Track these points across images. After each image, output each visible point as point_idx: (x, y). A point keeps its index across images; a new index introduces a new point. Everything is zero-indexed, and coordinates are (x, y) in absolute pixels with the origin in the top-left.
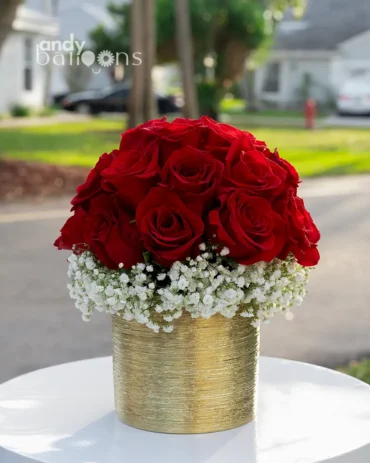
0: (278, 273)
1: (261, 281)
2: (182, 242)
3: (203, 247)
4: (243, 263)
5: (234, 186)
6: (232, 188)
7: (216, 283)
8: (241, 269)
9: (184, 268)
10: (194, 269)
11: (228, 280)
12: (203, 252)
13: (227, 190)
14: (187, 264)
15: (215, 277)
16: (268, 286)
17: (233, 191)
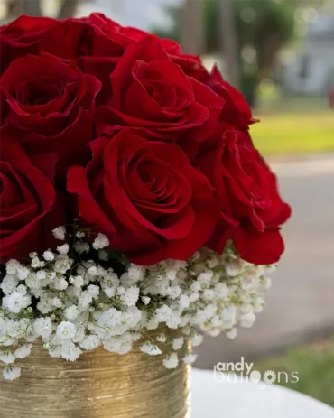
0: (206, 277)
1: (173, 292)
2: (15, 225)
3: (59, 233)
4: (138, 263)
5: (123, 123)
6: (117, 127)
7: (86, 299)
8: (135, 272)
9: (24, 273)
10: (41, 275)
11: (109, 292)
12: (61, 243)
13: (108, 129)
14: (26, 262)
15: (84, 288)
16: (185, 302)
17: (116, 132)
